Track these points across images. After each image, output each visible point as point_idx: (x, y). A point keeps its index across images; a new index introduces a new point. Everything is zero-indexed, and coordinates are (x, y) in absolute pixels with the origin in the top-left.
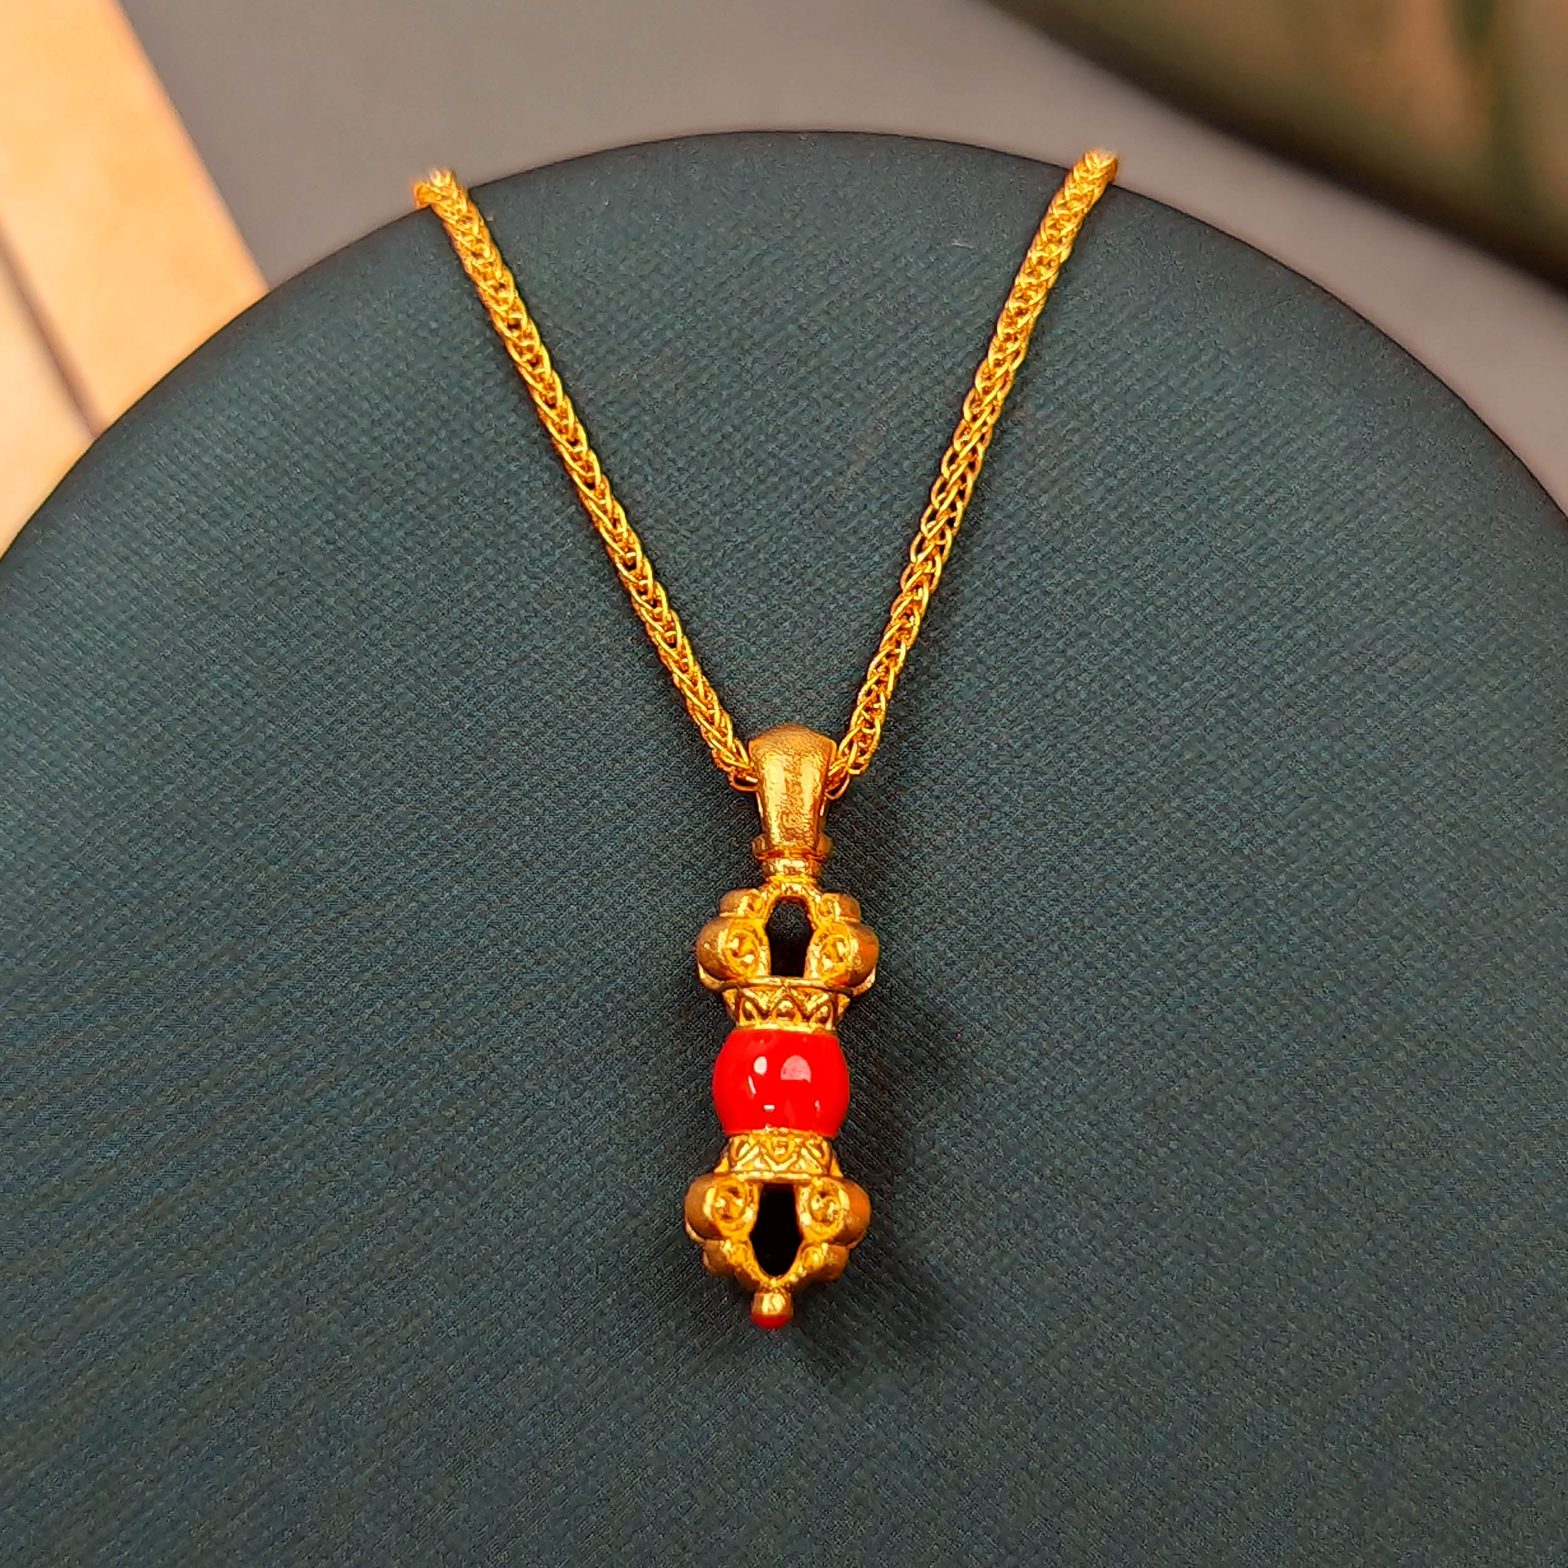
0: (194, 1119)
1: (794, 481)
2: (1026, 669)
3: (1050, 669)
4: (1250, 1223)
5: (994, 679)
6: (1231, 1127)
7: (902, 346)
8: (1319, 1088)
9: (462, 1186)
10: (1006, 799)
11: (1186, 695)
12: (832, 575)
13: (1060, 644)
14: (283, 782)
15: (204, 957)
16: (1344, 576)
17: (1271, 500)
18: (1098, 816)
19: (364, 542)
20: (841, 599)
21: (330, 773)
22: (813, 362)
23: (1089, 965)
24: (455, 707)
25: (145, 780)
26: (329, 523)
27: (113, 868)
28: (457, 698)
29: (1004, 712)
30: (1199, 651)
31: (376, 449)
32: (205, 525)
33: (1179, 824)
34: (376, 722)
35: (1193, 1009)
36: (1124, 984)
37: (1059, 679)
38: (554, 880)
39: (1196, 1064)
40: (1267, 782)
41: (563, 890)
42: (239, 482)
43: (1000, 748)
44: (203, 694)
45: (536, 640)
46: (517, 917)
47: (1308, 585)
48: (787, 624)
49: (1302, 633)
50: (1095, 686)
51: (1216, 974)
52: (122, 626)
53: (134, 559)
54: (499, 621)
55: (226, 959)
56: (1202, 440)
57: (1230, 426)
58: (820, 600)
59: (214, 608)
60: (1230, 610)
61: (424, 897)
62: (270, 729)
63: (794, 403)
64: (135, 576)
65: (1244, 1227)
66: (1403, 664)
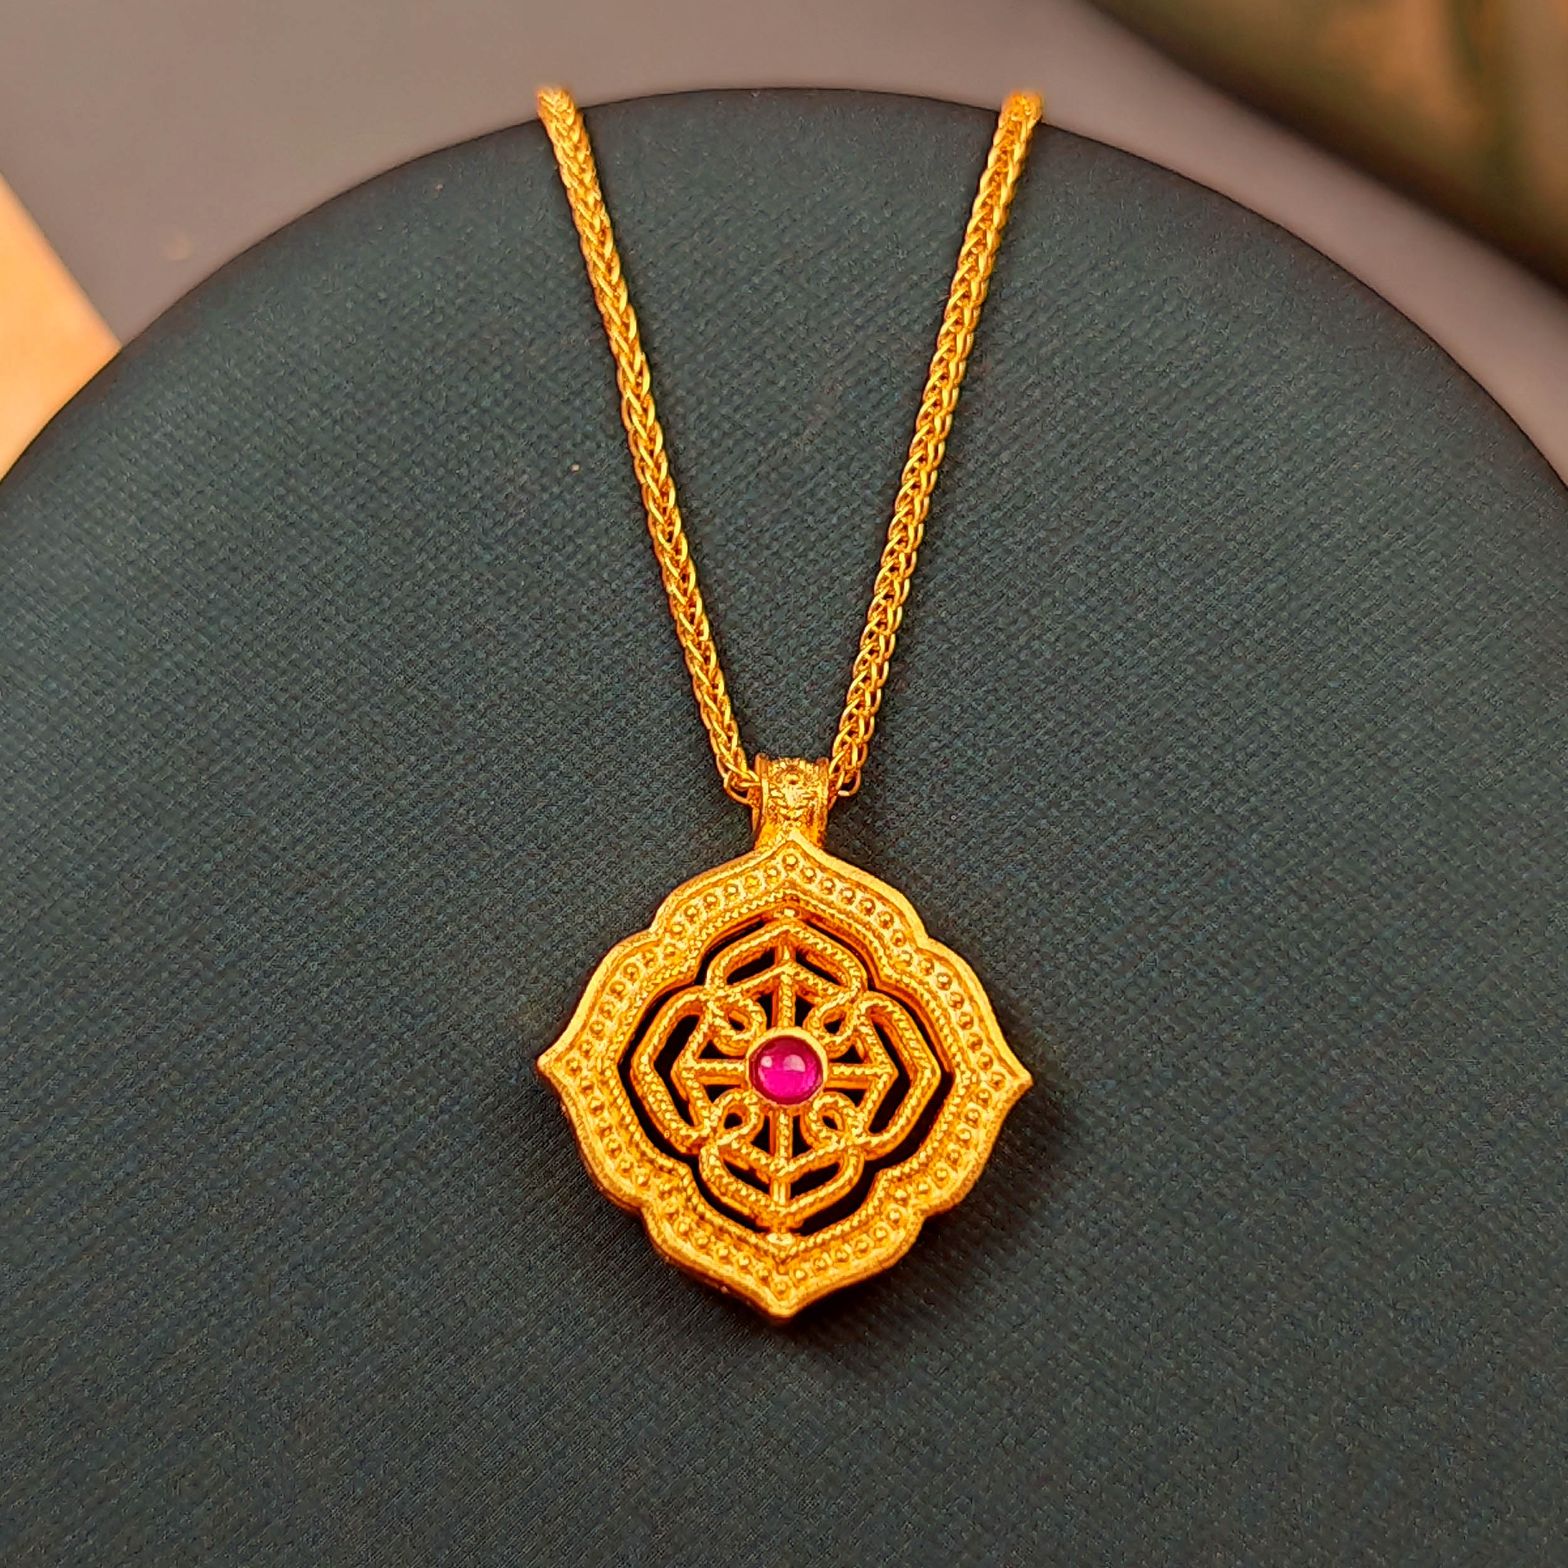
0: (152, 1102)
1: (749, 444)
2: (990, 629)
3: (1013, 629)
4: (1226, 1191)
5: (957, 641)
6: (1208, 1093)
7: (858, 304)
8: (1297, 1053)
9: (424, 1165)
10: (970, 762)
11: (1154, 652)
12: (788, 539)
13: (1023, 604)
14: (238, 760)
15: (161, 938)
16: (1314, 527)
17: (1238, 451)
18: (1065, 778)
19: (315, 516)
20: (800, 563)
21: (284, 751)
22: (768, 322)
23: (1058, 930)
24: (409, 682)
25: (100, 762)
26: (281, 499)
27: (68, 850)
28: (410, 672)
29: (967, 673)
30: (1166, 608)
31: (326, 422)
32: (156, 503)
33: (1148, 783)
34: (331, 698)
35: (1165, 973)
36: (1095, 949)
37: (1022, 640)
38: (511, 854)
39: (1169, 1029)
40: (1240, 739)
41: (521, 864)
42: (190, 459)
43: (963, 711)
44: (156, 673)
45: (491, 612)
46: (474, 892)
47: (1276, 538)
48: (744, 589)
49: (1272, 586)
50: (1060, 646)
51: (1189, 937)
52: (74, 607)
53: (87, 540)
54: (452, 593)
55: (184, 940)
56: (1167, 391)
57: (1195, 376)
58: (777, 564)
59: (167, 587)
60: (1198, 565)
61: (380, 874)
62: (225, 708)
63: (749, 365)
64: (87, 557)
65: (1221, 1195)
66: (1377, 615)
